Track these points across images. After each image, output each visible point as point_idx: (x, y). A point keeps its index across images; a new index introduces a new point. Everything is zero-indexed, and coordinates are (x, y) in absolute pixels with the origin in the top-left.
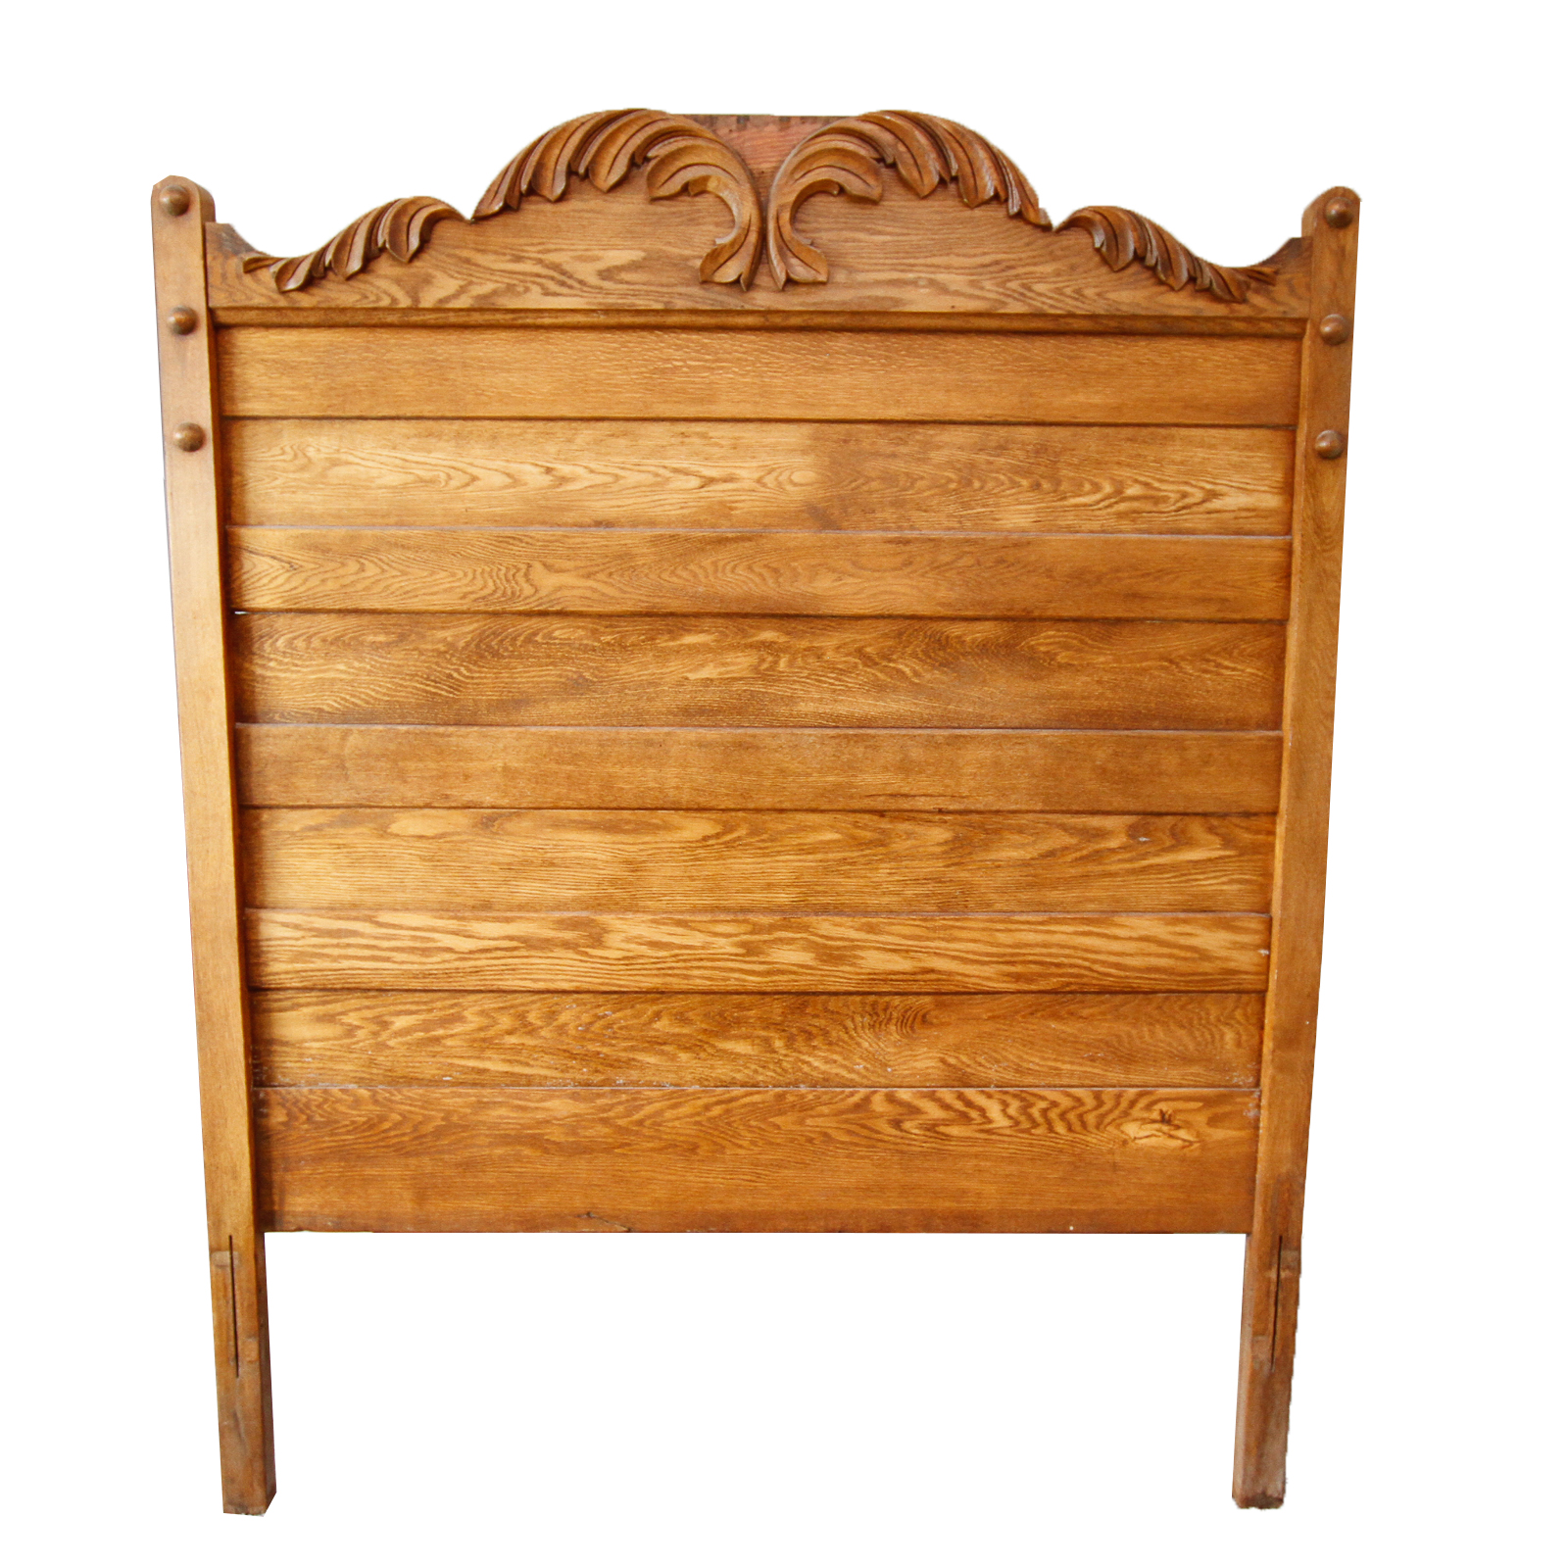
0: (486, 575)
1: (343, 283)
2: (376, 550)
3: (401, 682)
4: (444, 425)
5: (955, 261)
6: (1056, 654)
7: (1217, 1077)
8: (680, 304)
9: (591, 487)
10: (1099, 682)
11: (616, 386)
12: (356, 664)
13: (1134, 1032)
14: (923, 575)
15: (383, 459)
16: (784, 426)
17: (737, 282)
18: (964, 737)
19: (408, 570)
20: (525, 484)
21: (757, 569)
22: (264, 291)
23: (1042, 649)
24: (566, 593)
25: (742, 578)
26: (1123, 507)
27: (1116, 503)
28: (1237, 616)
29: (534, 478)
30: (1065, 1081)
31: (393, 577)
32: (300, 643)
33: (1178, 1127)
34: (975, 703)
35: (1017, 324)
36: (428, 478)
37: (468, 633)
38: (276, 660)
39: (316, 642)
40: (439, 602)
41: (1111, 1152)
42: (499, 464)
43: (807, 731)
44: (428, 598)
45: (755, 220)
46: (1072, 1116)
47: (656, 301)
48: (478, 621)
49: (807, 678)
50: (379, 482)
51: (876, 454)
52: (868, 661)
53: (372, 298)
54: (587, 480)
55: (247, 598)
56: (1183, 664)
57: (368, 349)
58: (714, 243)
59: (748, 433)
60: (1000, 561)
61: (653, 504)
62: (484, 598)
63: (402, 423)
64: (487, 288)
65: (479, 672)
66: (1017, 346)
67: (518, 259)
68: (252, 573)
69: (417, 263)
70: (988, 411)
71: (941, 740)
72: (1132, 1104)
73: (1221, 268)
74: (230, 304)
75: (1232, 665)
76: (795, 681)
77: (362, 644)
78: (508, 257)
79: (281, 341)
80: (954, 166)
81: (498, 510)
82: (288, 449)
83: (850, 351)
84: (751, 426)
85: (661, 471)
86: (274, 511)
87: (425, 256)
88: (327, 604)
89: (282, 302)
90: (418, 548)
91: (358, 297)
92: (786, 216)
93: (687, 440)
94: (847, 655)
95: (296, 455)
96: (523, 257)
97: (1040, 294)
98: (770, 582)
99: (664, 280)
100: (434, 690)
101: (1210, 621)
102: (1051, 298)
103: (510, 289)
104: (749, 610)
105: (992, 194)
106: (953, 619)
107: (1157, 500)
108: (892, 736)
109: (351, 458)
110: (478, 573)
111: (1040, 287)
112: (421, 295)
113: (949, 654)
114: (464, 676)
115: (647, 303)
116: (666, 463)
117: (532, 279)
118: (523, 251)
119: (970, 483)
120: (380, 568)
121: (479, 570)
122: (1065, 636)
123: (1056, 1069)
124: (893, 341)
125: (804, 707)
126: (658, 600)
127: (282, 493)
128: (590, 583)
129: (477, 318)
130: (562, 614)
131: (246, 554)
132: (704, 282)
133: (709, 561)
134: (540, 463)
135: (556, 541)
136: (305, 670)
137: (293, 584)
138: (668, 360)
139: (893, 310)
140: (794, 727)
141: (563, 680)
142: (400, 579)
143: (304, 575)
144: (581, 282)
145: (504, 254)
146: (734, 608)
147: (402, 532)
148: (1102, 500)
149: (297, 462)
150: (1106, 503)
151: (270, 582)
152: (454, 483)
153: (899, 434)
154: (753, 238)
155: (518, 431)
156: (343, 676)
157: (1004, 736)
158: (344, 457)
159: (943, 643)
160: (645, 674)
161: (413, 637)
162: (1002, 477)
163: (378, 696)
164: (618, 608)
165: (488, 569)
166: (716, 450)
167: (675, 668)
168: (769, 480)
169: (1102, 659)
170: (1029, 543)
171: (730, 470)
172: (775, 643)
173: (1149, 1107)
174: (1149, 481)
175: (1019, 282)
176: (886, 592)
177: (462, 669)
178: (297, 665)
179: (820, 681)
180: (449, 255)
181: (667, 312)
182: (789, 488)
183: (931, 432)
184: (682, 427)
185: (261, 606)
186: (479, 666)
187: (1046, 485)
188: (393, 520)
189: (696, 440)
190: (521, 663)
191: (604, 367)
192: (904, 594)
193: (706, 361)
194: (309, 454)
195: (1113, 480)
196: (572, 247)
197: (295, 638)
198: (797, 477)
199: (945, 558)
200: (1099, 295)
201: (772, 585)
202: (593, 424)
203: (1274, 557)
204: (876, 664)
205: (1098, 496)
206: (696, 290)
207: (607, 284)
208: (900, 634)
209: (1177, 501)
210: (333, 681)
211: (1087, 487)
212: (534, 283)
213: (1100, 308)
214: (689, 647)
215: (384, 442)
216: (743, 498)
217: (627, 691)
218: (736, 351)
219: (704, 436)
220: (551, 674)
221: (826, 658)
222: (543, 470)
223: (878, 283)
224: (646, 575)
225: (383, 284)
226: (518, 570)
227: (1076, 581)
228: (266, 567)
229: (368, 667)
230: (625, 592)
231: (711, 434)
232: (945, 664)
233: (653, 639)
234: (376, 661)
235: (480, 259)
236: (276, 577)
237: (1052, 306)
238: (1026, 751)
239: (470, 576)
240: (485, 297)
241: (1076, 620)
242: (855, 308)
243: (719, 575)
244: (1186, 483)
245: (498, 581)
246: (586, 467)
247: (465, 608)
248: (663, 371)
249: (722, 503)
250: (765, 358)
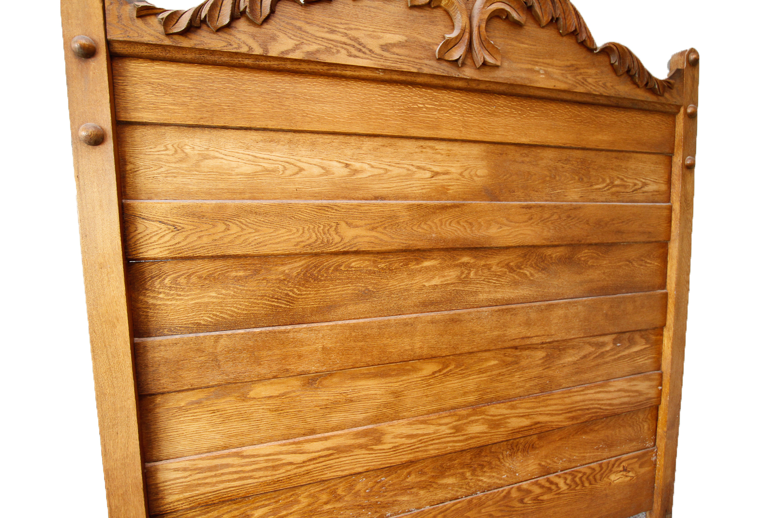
0: (311, 230)
1: (214, 33)
2: (238, 216)
3: (255, 301)
4: (282, 135)
5: (556, 62)
6: (588, 261)
7: (641, 445)
8: (426, 70)
9: (372, 176)
10: (604, 273)
11: (386, 116)
12: (224, 292)
13: (613, 433)
14: (537, 225)
15: (241, 156)
16: (473, 145)
17: (457, 60)
18: (553, 305)
19: (260, 228)
20: (333, 174)
21: (462, 223)
22: (152, 32)
23: (583, 259)
24: (359, 239)
25: (455, 229)
26: (614, 189)
27: (611, 188)
28: (654, 240)
29: (339, 170)
30: (587, 461)
31: (249, 233)
32: (182, 280)
33: (629, 472)
34: (555, 287)
35: (578, 98)
36: (271, 169)
37: (299, 267)
38: (165, 293)
39: (194, 279)
40: (281, 248)
41: (605, 489)
42: (317, 161)
43: (484, 309)
44: (274, 246)
45: (468, 26)
46: (591, 477)
47: (413, 67)
48: (305, 259)
49: (483, 281)
50: (238, 171)
51: (515, 161)
52: (512, 270)
53: (235, 46)
54: (369, 172)
55: (141, 251)
56: (634, 263)
57: (229, 82)
58: (444, 37)
59: (456, 148)
60: (569, 217)
61: (406, 187)
62: (309, 245)
63: (253, 133)
64: (313, 47)
65: (305, 291)
66: (576, 110)
67: (332, 32)
68: (145, 234)
69: (266, 26)
70: (564, 142)
71: (543, 307)
72: (613, 465)
73: (658, 79)
74: (125, 39)
75: (650, 262)
76: (477, 283)
77: (227, 277)
78: (326, 30)
79: (164, 70)
80: (558, 12)
81: (317, 190)
82: (170, 147)
83: (505, 106)
84: (457, 144)
85: (411, 168)
86: (160, 190)
87: (272, 22)
88: (202, 252)
89: (167, 42)
90: (266, 214)
91: (225, 44)
92: (483, 25)
93: (424, 150)
94: (503, 267)
95: (176, 151)
96: (335, 31)
97: (590, 84)
98: (468, 230)
99: (417, 55)
100: (276, 304)
101: (644, 242)
102: (594, 86)
103: (328, 50)
104: (458, 246)
105: (573, 29)
106: (548, 246)
107: (625, 186)
108: (523, 308)
109: (217, 154)
110: (306, 229)
111: (590, 80)
112: (269, 47)
113: (546, 264)
114: (296, 294)
115: (408, 67)
116: (414, 163)
117: (341, 45)
118: (335, 27)
119: (555, 178)
120: (241, 227)
121: (307, 227)
122: (592, 253)
123: (584, 456)
124: (526, 103)
125: (482, 297)
126: (411, 243)
127: (166, 177)
128: (374, 233)
129: (305, 67)
130: (357, 253)
131: (140, 220)
132: (439, 59)
133: (438, 219)
134: (342, 161)
135: (354, 209)
136: (186, 298)
137: (177, 241)
138: (415, 103)
139: (529, 85)
140: (477, 307)
141: (357, 292)
142: (254, 234)
143: (185, 234)
144: (370, 51)
145: (324, 27)
146: (451, 245)
147: (255, 202)
148: (606, 187)
149: (177, 156)
150: (607, 188)
151: (159, 239)
152: (288, 173)
153: (526, 152)
154: (467, 36)
155: (328, 141)
156: (215, 300)
157: (569, 303)
158: (212, 153)
159: (543, 259)
160: (403, 285)
161: (263, 271)
162: (568, 175)
163: (239, 311)
164: (389, 248)
165: (312, 227)
166: (439, 156)
167: (419, 280)
168: (466, 174)
169: (605, 262)
170: (580, 208)
171: (446, 168)
172: (468, 263)
173: (619, 466)
174: (623, 178)
175: (581, 76)
176: (521, 234)
177: (295, 290)
178: (180, 295)
179: (489, 282)
180: (288, 23)
181: (418, 74)
182: (476, 178)
183: (539, 151)
184: (422, 143)
185: (153, 256)
186: (306, 287)
187: (585, 180)
188: (247, 195)
189: (428, 150)
190: (332, 284)
191: (380, 105)
192: (529, 235)
193: (435, 105)
194: (186, 151)
195: (610, 178)
196: (365, 29)
197: (179, 277)
198: (479, 173)
199: (546, 216)
200: (612, 86)
201: (469, 232)
202: (372, 139)
203: (665, 213)
204: (515, 271)
205: (604, 185)
206: (434, 63)
207: (385, 54)
208: (525, 255)
209: (633, 187)
210: (207, 304)
211: (601, 180)
212: (342, 48)
213: (612, 93)
214: (427, 268)
215: (241, 144)
216: (453, 183)
217: (393, 295)
218: (451, 101)
219: (432, 148)
220: (350, 289)
221: (492, 269)
222: (343, 165)
223: (522, 70)
224: (405, 228)
225: (243, 37)
226: (331, 227)
227: (597, 226)
228: (156, 229)
229: (232, 293)
230: (393, 238)
231: (436, 147)
232: (543, 269)
233: (407, 265)
234: (238, 289)
235: (307, 28)
236: (164, 236)
237: (594, 90)
238: (577, 309)
239: (301, 232)
240: (312, 53)
241: (596, 244)
242: (512, 82)
243: (443, 227)
244: (636, 179)
245: (319, 234)
246: (369, 164)
247: (298, 251)
248: (413, 109)
249: (443, 186)
250: (465, 106)
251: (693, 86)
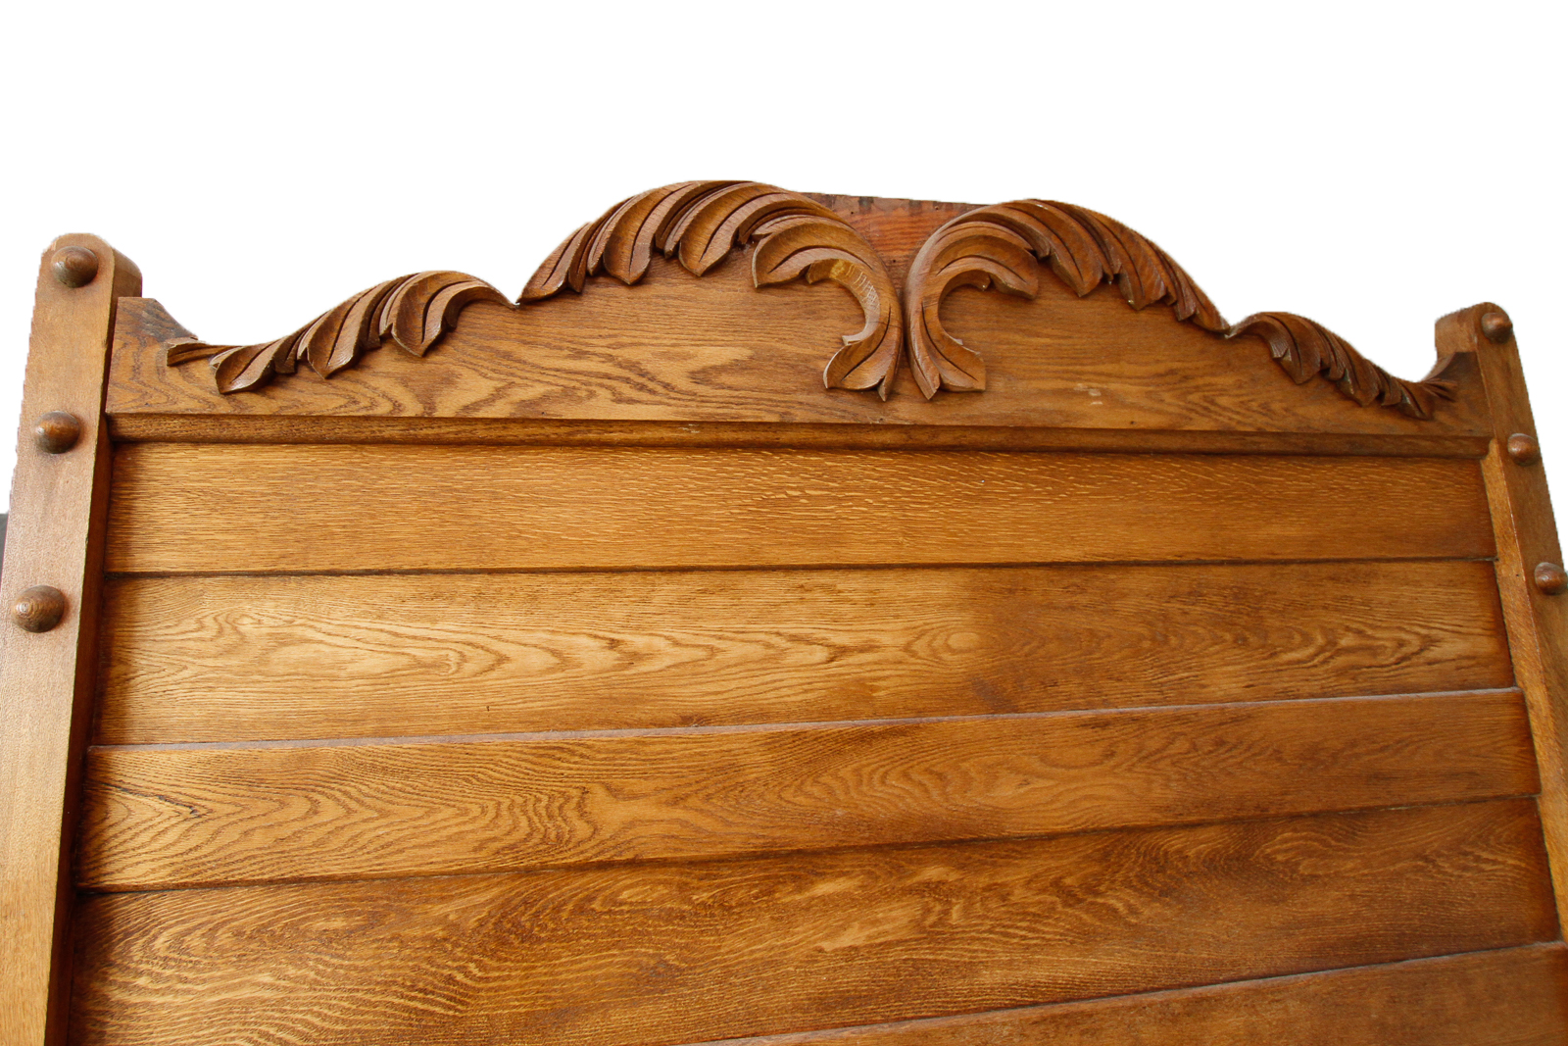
0: (517, 810)
1: (321, 382)
2: (341, 778)
3: (368, 997)
4: (460, 582)
5: (1128, 369)
6: (1297, 864)
8: (800, 415)
9: (674, 666)
10: (1352, 897)
11: (710, 523)
12: (292, 971)
14: (1129, 770)
15: (363, 634)
16: (932, 573)
17: (875, 388)
18: (1207, 999)
19: (390, 807)
20: (579, 665)
21: (916, 777)
22: (198, 392)
23: (1280, 858)
24: (640, 830)
25: (896, 792)
26: (1340, 661)
27: (1331, 657)
28: (1488, 793)
29: (591, 655)
31: (365, 821)
32: (196, 941)
34: (1208, 944)
35: (1199, 444)
36: (429, 661)
37: (484, 904)
38: (150, 974)
39: (224, 938)
40: (440, 858)
42: (541, 636)
43: (999, 1016)
44: (421, 852)
45: (895, 314)
47: (769, 411)
48: (499, 884)
49: (990, 931)
50: (353, 668)
51: (1051, 606)
52: (1070, 897)
53: (364, 403)
54: (669, 656)
55: (109, 869)
56: (1440, 862)
57: (351, 475)
58: (842, 342)
59: (889, 585)
60: (1220, 743)
61: (764, 688)
62: (511, 847)
63: (395, 580)
64: (536, 391)
65: (499, 969)
66: (1199, 470)
67: (580, 355)
68: (123, 826)
69: (435, 358)
70: (1178, 549)
71: (1177, 1008)
73: (1407, 382)
74: (140, 410)
75: (1491, 857)
76: (973, 939)
77: (303, 934)
78: (566, 352)
79: (217, 462)
80: (1118, 263)
81: (537, 706)
82: (209, 622)
83: (1009, 477)
84: (891, 575)
85: (775, 640)
86: (173, 720)
87: (448, 349)
88: (249, 871)
89: (224, 407)
90: (408, 772)
91: (342, 401)
92: (933, 309)
93: (807, 596)
94: (1043, 891)
95: (221, 632)
96: (587, 352)
97: (1225, 409)
98: (935, 793)
99: (778, 385)
100: (420, 1006)
101: (1459, 802)
102: (1238, 413)
103: (568, 393)
104: (909, 838)
105: (1161, 294)
106: (1170, 828)
107: (1373, 651)
108: (1115, 1011)
109: (310, 634)
110: (504, 807)
111: (1223, 401)
112: (438, 400)
113: (1170, 876)
114: (473, 978)
115: (757, 413)
116: (784, 628)
117: (599, 381)
118: (587, 345)
119: (1166, 641)
120: (345, 806)
121: (507, 802)
122: (1305, 838)
124: (1059, 464)
125: (990, 978)
126: (778, 834)
127: (192, 690)
128: (678, 813)
129: (517, 432)
130: (635, 864)
131: (116, 794)
132: (831, 389)
133: (849, 768)
134: (601, 634)
135: (626, 751)
136: (200, 988)
137: (193, 843)
138: (780, 489)
139: (1064, 425)
140: (977, 1011)
141: (634, 970)
142: (377, 823)
143: (213, 826)
144: (666, 386)
145: (561, 348)
146: (888, 836)
147: (386, 745)
148: (1316, 655)
149: (221, 641)
150: (1321, 657)
151: (154, 839)
152: (469, 668)
153: (1076, 580)
154: (894, 335)
155: (570, 588)
156: (267, 994)
157: (1257, 991)
158: (299, 631)
159: (1158, 862)
160: (760, 950)
161: (393, 918)
162: (1201, 631)
163: (326, 1025)
164: (720, 850)
165: (519, 800)
166: (846, 608)
167: (805, 935)
168: (920, 646)
169: (1350, 865)
170: (1249, 716)
171: (866, 636)
172: (943, 883)
174: (1362, 628)
175: (1201, 394)
176: (1086, 798)
177: (472, 966)
178: (186, 981)
179: (1007, 935)
180: (481, 348)
181: (782, 425)
182: (947, 656)
183: (1112, 577)
184: (801, 579)
185: (133, 882)
186: (499, 959)
187: (1253, 640)
188: (369, 727)
189: (817, 594)
190: (568, 948)
191: (693, 498)
192: (1109, 798)
193: (830, 489)
194: (242, 629)
195: (1325, 631)
196: (655, 342)
197: (189, 932)
198: (955, 641)
199: (1153, 745)
200: (1286, 410)
201: (938, 799)
202: (676, 577)
203: (1507, 715)
204: (1080, 901)
205: (1311, 650)
206: (820, 399)
207: (702, 389)
208: (1105, 856)
209: (1394, 652)
210: (249, 1003)
211: (1298, 638)
212: (601, 385)
213: (1290, 424)
214: (824, 900)
215: (365, 608)
216: (887, 673)
217: (732, 979)
218: (869, 477)
219: (828, 589)
220: (614, 963)
221: (1013, 899)
222: (604, 643)
223: (1042, 393)
224: (760, 796)
225: (382, 384)
226: (568, 799)
227: (1309, 764)
228: (149, 814)
229: (312, 974)
230: (729, 824)
231: (840, 587)
232: (1165, 892)
233: (770, 893)
234: (327, 964)
235: (525, 353)
236: (164, 831)
237: (1239, 422)
238: (1286, 1010)
239: (491, 814)
240: (532, 403)
241: (1314, 815)
242: (1019, 423)
243: (865, 788)
244: (1400, 629)
245: (536, 819)
246: (667, 638)
247: (481, 865)
248: (776, 503)
249: (860, 682)
250: (906, 486)
251: (1510, 387)
